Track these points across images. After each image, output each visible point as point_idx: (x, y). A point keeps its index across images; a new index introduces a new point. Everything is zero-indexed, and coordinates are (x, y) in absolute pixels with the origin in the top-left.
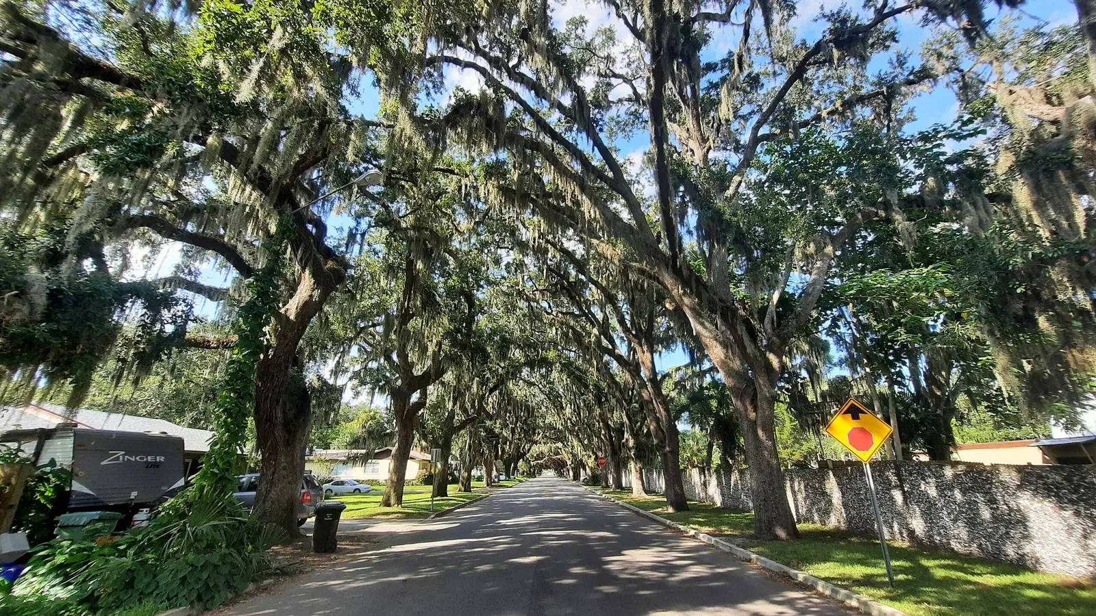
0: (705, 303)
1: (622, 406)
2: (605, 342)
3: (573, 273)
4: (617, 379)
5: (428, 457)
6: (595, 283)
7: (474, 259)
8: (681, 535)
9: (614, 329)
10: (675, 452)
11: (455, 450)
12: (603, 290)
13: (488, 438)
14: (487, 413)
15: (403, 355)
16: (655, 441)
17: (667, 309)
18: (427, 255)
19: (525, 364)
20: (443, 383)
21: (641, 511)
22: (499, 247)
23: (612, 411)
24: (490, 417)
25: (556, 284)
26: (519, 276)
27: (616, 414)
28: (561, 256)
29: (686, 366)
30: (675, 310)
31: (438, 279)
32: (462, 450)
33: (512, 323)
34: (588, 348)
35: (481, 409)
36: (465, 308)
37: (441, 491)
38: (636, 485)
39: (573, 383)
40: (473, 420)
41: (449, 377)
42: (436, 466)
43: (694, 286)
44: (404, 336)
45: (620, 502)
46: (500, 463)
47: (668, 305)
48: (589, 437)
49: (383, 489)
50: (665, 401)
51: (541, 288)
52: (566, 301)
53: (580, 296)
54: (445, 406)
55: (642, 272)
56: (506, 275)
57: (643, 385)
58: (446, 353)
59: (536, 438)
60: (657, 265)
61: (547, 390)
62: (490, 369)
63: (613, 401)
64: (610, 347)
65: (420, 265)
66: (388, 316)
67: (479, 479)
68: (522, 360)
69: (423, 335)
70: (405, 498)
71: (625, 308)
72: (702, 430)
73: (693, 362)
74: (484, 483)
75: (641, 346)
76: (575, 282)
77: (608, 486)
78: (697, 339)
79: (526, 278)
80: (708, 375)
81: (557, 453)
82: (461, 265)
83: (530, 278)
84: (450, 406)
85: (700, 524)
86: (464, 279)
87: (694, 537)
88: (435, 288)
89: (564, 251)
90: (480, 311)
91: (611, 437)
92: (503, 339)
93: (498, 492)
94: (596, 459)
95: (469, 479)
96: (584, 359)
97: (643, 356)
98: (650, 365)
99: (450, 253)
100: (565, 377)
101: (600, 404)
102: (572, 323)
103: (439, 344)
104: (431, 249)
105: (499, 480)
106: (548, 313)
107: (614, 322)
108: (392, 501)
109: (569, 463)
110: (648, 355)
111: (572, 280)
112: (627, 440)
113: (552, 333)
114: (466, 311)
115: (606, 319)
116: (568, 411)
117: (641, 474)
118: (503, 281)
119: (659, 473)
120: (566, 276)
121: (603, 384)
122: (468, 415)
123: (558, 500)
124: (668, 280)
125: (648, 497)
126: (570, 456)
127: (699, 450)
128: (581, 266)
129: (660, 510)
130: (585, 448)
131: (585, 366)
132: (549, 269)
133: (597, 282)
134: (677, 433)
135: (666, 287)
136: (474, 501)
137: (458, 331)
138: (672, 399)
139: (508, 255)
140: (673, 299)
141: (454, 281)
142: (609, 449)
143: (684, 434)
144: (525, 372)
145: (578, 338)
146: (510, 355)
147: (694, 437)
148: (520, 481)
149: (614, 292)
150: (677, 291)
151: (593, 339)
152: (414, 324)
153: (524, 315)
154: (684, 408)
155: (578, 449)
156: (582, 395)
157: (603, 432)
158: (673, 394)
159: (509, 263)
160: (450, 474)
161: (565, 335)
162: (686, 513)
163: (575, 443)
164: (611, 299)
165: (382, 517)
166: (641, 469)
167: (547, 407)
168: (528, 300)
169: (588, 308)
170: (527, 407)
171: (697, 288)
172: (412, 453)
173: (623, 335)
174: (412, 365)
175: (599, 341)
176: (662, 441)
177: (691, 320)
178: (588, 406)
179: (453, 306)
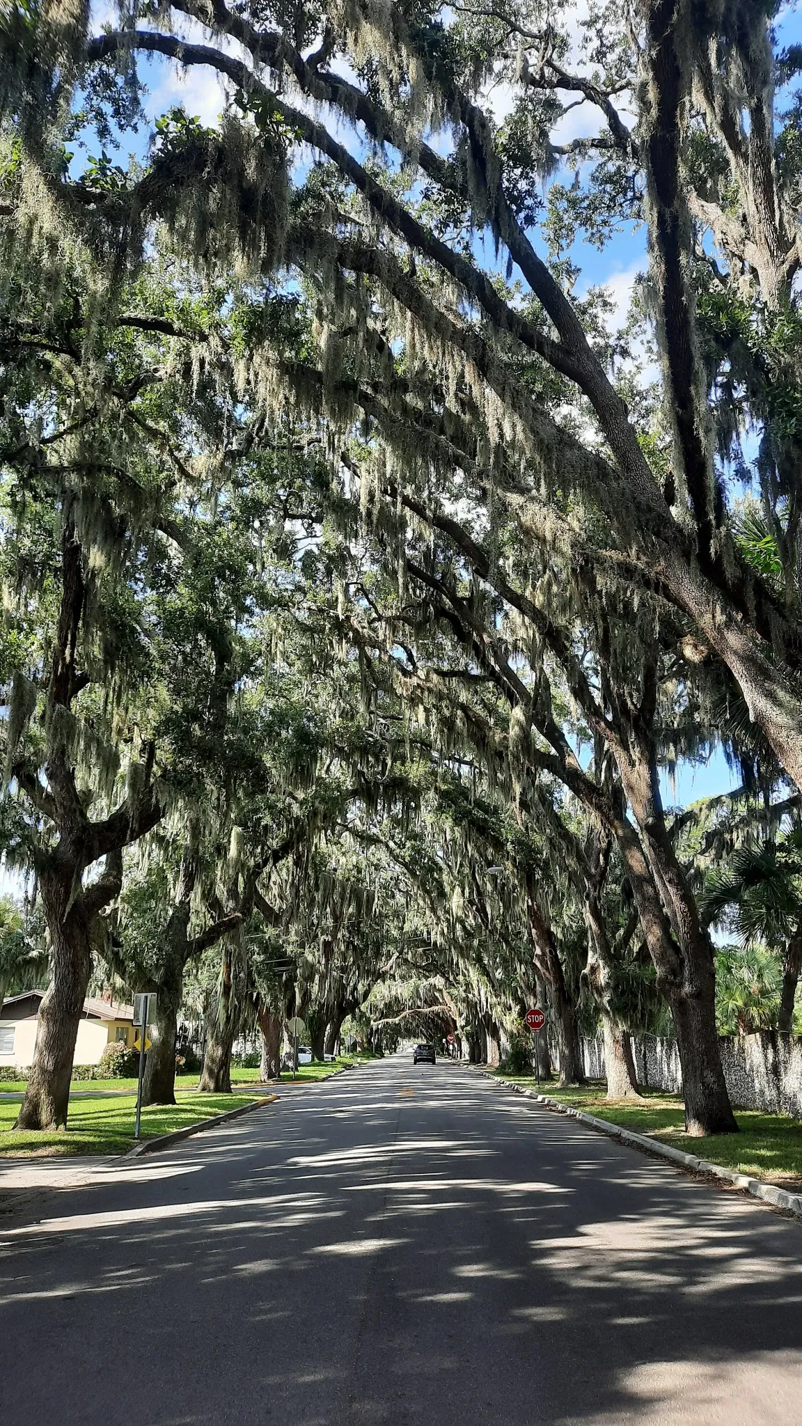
0: (778, 642)
1: (581, 890)
2: (541, 742)
3: (465, 576)
4: (572, 828)
5: (127, 1012)
6: (517, 601)
7: (227, 543)
8: (719, 1187)
9: (564, 711)
10: (706, 997)
11: (193, 996)
12: (537, 616)
13: (270, 967)
14: (267, 910)
15: (63, 777)
16: (659, 971)
17: (687, 661)
18: (113, 534)
19: (354, 793)
20: (160, 840)
21: (626, 1134)
22: (288, 515)
23: (557, 901)
24: (273, 917)
25: (425, 604)
26: (338, 585)
27: (570, 909)
28: (438, 537)
29: (734, 796)
30: (707, 662)
31: (145, 596)
32: (208, 994)
33: (324, 697)
34: (500, 755)
35: (251, 899)
36: (209, 659)
37: (160, 1092)
38: (615, 1073)
39: (467, 837)
40: (232, 925)
41: (174, 824)
42: (146, 1035)
43: (751, 604)
44: (63, 728)
45: (578, 1113)
46: (298, 1025)
47: (688, 652)
48: (506, 964)
49: (22, 1087)
50: (684, 879)
51: (389, 613)
52: (448, 644)
53: (481, 630)
54: (167, 894)
55: (626, 571)
56: (305, 583)
57: (631, 840)
58: (165, 770)
59: (384, 966)
60: (664, 553)
61: (406, 853)
62: (271, 807)
63: (562, 881)
64: (553, 751)
65: (96, 558)
66: (20, 680)
67: (251, 1062)
68: (349, 784)
69: (109, 728)
70: (73, 1108)
71: (589, 659)
72: (771, 945)
73: (750, 785)
74: (261, 1073)
75: (626, 749)
76: (470, 600)
77: (549, 1077)
78: (758, 730)
79: (352, 589)
80: (785, 817)
81: (433, 1001)
82: (196, 558)
83: (363, 591)
84: (177, 892)
85: (764, 1163)
86: (206, 593)
87: (746, 1193)
88: (136, 614)
89: (444, 525)
90: (245, 671)
91: (557, 963)
92: (302, 735)
93: (291, 1093)
94: (522, 1014)
95: (226, 1061)
96: (494, 782)
97: (633, 774)
98: (644, 789)
99: (171, 529)
100: (448, 824)
101: (530, 883)
102: (464, 696)
103: (149, 749)
104: (123, 518)
105: (298, 1065)
106: (406, 673)
107: (562, 693)
108: (45, 1116)
109: (460, 1022)
110: (642, 770)
111: (462, 592)
112: (594, 970)
113: (417, 720)
114: (213, 669)
115: (543, 685)
116: (456, 901)
117: (627, 1047)
118: (298, 597)
119: (670, 1047)
120: (446, 585)
121: (539, 840)
122: (221, 914)
123: (434, 1110)
124: (690, 591)
125: (642, 1101)
126: (462, 1006)
127: (764, 993)
128: (482, 560)
129: (670, 1129)
130: (498, 988)
131: (497, 797)
132: (409, 567)
133: (522, 597)
134: (710, 950)
135: (683, 607)
136: (236, 1114)
137: (194, 716)
138: (699, 875)
139: (311, 535)
140: (700, 636)
141: (181, 597)
142: (552, 989)
143: (730, 952)
144: (355, 811)
145: (478, 734)
146: (319, 771)
147: (751, 962)
148: (348, 1067)
149: (561, 621)
150: (711, 616)
151: (514, 732)
152: (87, 699)
153: (351, 679)
154: (729, 894)
155: (482, 992)
156: (490, 864)
157: (538, 951)
158: (703, 862)
159: (309, 554)
160: (182, 1052)
161: (447, 724)
162: (731, 1138)
163: (474, 975)
164: (555, 639)
165: (20, 1154)
166: (626, 1036)
167: (407, 894)
168: (358, 641)
169: (502, 659)
170: (357, 895)
171: (758, 608)
172: (90, 1004)
173: (584, 723)
174: (88, 797)
175: (526, 739)
176: (676, 971)
177: (745, 686)
178: (503, 892)
179: (180, 657)
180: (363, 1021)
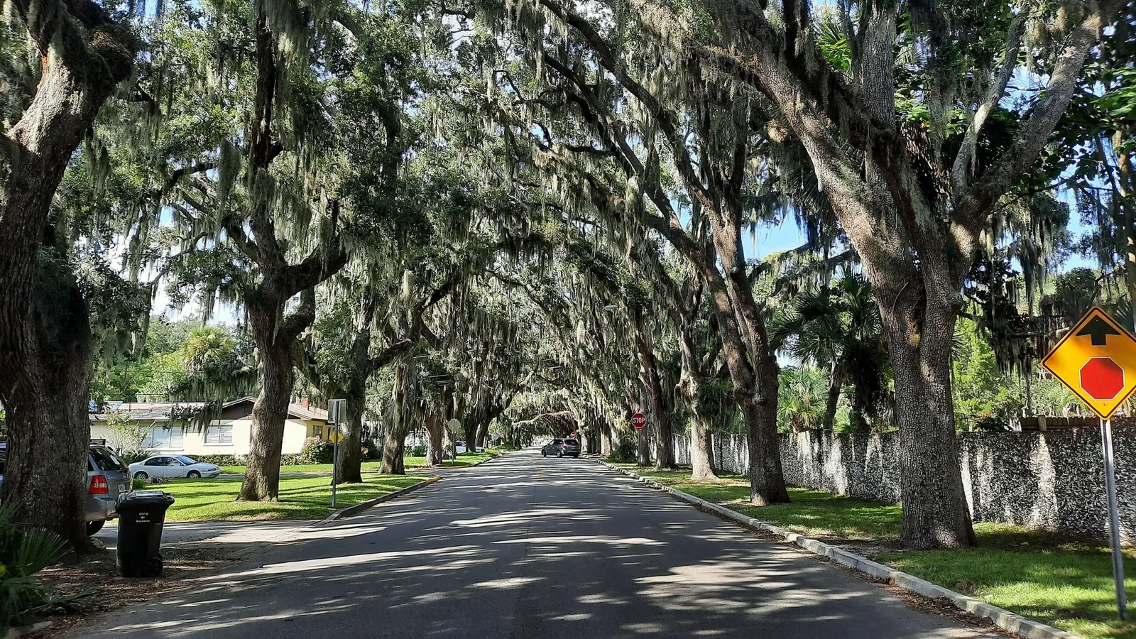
0: (845, 125)
1: (677, 323)
2: (650, 206)
3: (593, 67)
4: (672, 275)
5: (324, 415)
6: (635, 89)
7: (395, 34)
8: (774, 541)
9: (669, 181)
10: (770, 404)
11: (373, 402)
12: (650, 101)
13: (434, 380)
14: (431, 337)
15: (264, 228)
16: (736, 385)
17: (771, 141)
18: (299, 23)
19: (500, 246)
20: (345, 282)
21: (706, 504)
22: (445, 11)
23: (657, 332)
24: (436, 343)
25: (560, 90)
26: (487, 72)
27: (666, 340)
28: (571, 33)
29: (800, 251)
30: (786, 142)
31: (325, 78)
32: (385, 401)
33: (475, 168)
34: (617, 217)
35: (419, 329)
37: (349, 473)
38: (699, 460)
39: (590, 283)
40: (403, 348)
41: (356, 268)
42: (339, 431)
43: (825, 93)
44: (263, 187)
45: (670, 489)
46: (455, 425)
47: (773, 133)
48: (617, 378)
49: (241, 470)
50: (758, 315)
51: (529, 97)
52: (577, 126)
53: (605, 113)
54: (350, 323)
55: (726, 64)
56: (460, 69)
57: (718, 285)
58: (348, 225)
59: (522, 381)
60: (757, 50)
61: (541, 294)
62: (433, 256)
63: (663, 315)
64: (661, 215)
65: (285, 44)
66: (227, 148)
67: (419, 452)
68: (496, 239)
69: (301, 188)
70: (282, 485)
71: (691, 139)
72: (820, 366)
73: (812, 245)
74: (427, 460)
75: (718, 212)
76: (596, 87)
77: (648, 463)
78: (823, 198)
79: (499, 76)
80: (838, 268)
81: (559, 408)
82: (369, 47)
83: (508, 77)
84: (359, 321)
85: (808, 524)
86: (377, 77)
87: (794, 545)
88: (319, 93)
89: (575, 21)
90: (411, 143)
91: (656, 379)
92: (458, 198)
93: (453, 475)
94: (629, 416)
95: (400, 451)
96: (612, 239)
97: (722, 232)
98: (731, 246)
99: (346, 21)
100: (575, 270)
101: (638, 319)
102: (589, 168)
103: (334, 206)
104: (306, 9)
105: (455, 454)
106: (543, 148)
107: (669, 166)
108: (260, 492)
109: (581, 423)
110: (730, 229)
111: (590, 81)
112: (685, 384)
113: (552, 187)
114: (384, 142)
115: (654, 159)
116: (580, 332)
117: (708, 441)
118: (455, 82)
119: (741, 441)
120: (576, 74)
121: (646, 285)
122: (395, 339)
123: (560, 487)
124: (777, 82)
125: (718, 480)
126: (583, 412)
127: (813, 402)
128: (608, 55)
129: (738, 501)
130: (610, 397)
131: (614, 251)
132: (546, 59)
133: (638, 85)
134: (777, 370)
135: (770, 96)
136: (410, 489)
137: (370, 180)
138: (770, 312)
139: (464, 29)
140: (781, 117)
141: (357, 80)
142: (652, 398)
143: (789, 371)
144: (501, 260)
145: (600, 198)
146: (472, 228)
147: (805, 379)
148: (494, 456)
149: (670, 106)
150: (792, 103)
151: (629, 198)
152: (281, 165)
153: (497, 152)
154: (792, 327)
155: (598, 399)
156: (606, 303)
157: (643, 370)
158: (773, 302)
159: (463, 44)
160: (365, 445)
161: (576, 190)
162: (784, 506)
163: (592, 388)
164: (665, 121)
165: (243, 518)
166: (708, 433)
167: (541, 326)
168: (504, 120)
169: (621, 137)
170: (503, 325)
171: (831, 97)
172: (293, 408)
173: (684, 192)
174: (284, 246)
175: (639, 203)
176: (748, 385)
177: (815, 161)
178: (616, 323)
179: (357, 131)
180: (506, 422)
